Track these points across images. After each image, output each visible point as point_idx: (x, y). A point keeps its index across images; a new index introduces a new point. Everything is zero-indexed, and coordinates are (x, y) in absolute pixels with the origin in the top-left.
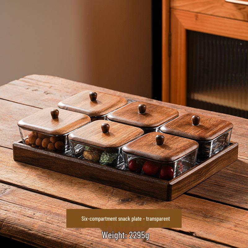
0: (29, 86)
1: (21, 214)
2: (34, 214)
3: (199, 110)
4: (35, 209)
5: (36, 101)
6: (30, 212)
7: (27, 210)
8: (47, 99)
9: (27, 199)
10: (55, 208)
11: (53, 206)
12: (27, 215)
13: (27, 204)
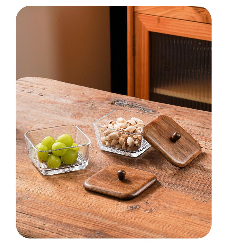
0: (24, 88)
1: (31, 225)
2: (44, 225)
4: (44, 219)
5: (32, 103)
6: (40, 223)
7: (36, 221)
8: (42, 101)
9: (35, 208)
10: (64, 217)
11: (62, 215)
12: (37, 226)
13: (36, 213)
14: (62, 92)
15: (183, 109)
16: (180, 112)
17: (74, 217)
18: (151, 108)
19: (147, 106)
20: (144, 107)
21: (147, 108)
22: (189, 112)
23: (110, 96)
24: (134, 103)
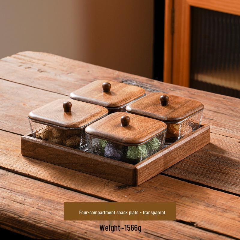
0: (22, 63)
1: (11, 199)
2: (25, 200)
3: (202, 92)
4: (25, 194)
5: (29, 79)
7: (17, 196)
8: (40, 77)
9: (18, 184)
10: (47, 194)
11: (45, 192)
12: (18, 201)
13: (18, 189)
14: (65, 69)
15: (198, 93)
16: (194, 95)
17: (58, 194)
18: (162, 89)
19: (159, 88)
20: (155, 89)
21: (158, 89)
22: (205, 95)
23: (118, 76)
24: (145, 84)
